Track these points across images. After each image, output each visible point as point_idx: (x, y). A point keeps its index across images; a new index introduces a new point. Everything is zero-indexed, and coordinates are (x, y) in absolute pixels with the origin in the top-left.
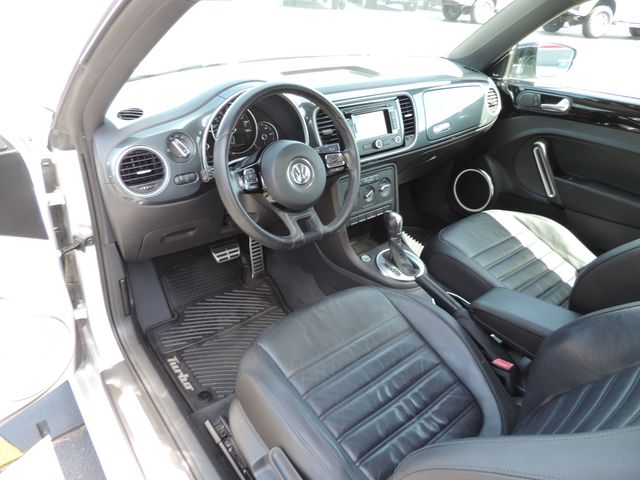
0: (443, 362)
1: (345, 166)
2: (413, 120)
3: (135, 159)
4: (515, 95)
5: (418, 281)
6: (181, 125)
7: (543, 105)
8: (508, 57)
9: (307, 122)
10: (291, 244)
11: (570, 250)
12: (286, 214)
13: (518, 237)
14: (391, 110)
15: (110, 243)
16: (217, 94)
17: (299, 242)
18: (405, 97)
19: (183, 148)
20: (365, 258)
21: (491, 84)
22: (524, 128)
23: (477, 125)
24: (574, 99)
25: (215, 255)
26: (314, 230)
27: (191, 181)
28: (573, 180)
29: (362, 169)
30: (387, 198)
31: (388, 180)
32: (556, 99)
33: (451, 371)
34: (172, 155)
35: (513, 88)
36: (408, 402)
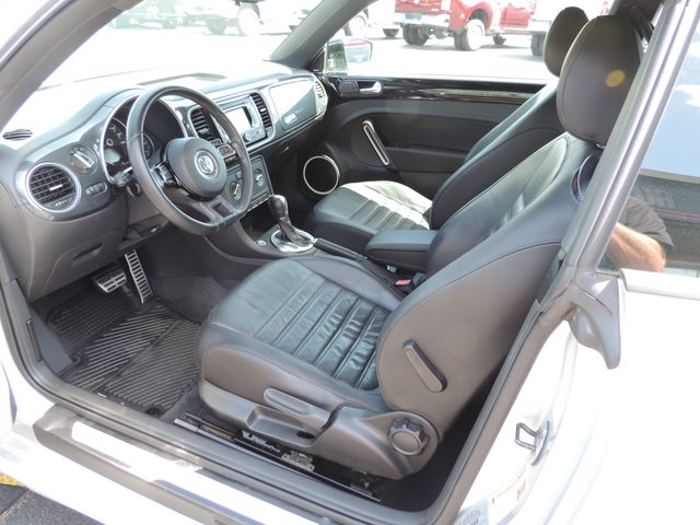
0: (360, 297)
1: (237, 154)
2: (268, 114)
3: (40, 177)
4: (337, 87)
5: (315, 245)
6: (76, 137)
7: (362, 90)
8: (323, 54)
9: (185, 125)
10: (216, 227)
11: (413, 201)
12: (201, 204)
13: (374, 200)
14: (248, 106)
15: (11, 280)
16: (103, 105)
17: (221, 225)
18: (255, 94)
19: (87, 160)
20: (261, 242)
21: (316, 79)
22: (350, 113)
23: (314, 115)
24: (384, 82)
25: (102, 286)
26: (228, 213)
27: (101, 190)
28: (400, 147)
29: (251, 156)
30: (262, 188)
31: (259, 171)
32: (370, 84)
33: (369, 301)
34: (78, 169)
35: (333, 80)
36: (348, 330)
